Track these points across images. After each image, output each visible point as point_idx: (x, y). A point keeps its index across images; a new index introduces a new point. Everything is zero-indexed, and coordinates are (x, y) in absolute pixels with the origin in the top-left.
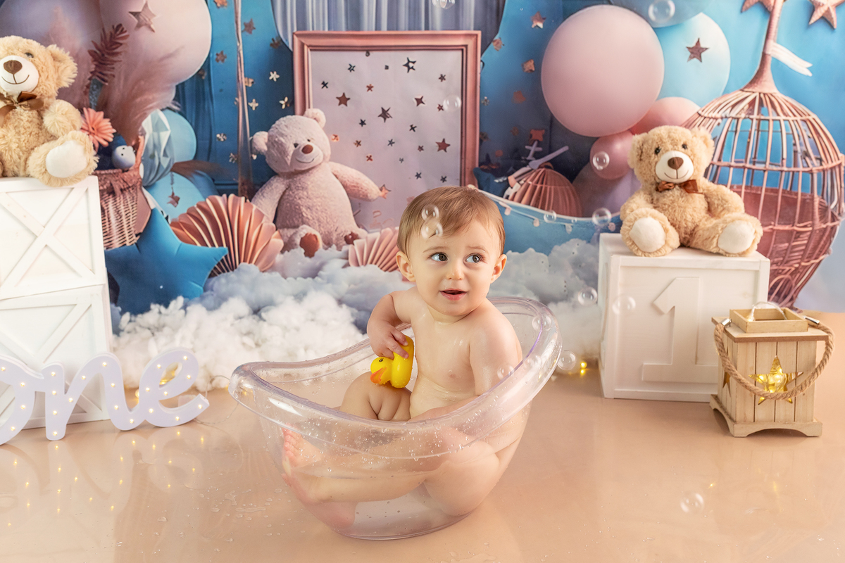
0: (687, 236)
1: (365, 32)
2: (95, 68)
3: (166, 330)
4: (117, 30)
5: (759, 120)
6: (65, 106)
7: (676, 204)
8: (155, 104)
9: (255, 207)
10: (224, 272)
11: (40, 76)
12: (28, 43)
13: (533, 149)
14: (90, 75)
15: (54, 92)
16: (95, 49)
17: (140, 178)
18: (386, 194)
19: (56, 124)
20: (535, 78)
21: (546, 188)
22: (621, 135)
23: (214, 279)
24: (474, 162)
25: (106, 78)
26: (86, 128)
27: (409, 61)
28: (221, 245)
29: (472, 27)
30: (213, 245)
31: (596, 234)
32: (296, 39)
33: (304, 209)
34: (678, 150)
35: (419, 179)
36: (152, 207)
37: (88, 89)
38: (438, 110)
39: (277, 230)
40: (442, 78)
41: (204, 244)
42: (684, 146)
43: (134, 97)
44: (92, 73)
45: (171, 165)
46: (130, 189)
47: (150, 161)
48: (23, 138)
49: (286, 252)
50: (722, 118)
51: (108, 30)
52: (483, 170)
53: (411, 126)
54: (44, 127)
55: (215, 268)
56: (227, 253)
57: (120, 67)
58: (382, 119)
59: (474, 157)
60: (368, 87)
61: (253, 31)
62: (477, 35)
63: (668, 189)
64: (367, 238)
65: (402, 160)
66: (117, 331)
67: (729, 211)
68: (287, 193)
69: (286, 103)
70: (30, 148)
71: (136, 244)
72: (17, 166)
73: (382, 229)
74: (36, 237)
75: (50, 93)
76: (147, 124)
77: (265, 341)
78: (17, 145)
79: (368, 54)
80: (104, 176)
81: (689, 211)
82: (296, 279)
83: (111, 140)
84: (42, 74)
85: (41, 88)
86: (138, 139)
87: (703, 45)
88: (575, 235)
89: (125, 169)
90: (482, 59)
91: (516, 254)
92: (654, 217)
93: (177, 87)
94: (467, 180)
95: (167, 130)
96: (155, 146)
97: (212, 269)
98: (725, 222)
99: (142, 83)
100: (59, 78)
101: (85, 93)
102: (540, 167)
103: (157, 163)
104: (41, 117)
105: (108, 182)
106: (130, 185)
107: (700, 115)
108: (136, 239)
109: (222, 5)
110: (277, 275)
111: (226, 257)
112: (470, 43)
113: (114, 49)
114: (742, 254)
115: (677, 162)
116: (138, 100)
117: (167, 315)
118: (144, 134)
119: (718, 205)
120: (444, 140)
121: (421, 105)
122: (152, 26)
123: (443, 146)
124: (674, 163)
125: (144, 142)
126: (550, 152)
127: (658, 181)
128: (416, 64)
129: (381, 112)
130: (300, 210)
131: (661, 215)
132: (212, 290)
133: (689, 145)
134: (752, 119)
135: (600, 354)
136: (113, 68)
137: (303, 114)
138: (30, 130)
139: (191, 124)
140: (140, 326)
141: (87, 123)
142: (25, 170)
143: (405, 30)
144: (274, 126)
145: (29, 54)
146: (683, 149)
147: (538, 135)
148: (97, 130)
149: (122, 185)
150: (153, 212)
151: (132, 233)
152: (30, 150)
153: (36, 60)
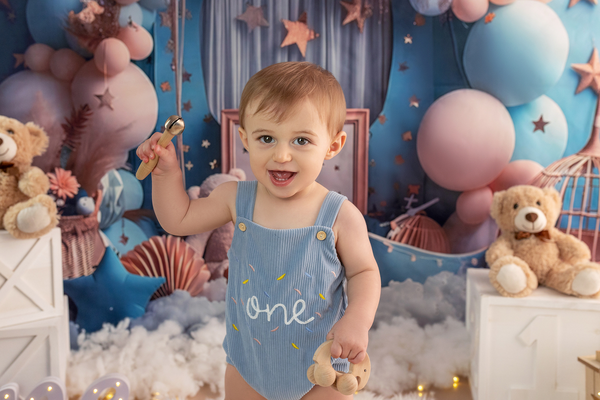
0: (544, 278)
2: (66, 138)
3: (113, 348)
4: (84, 108)
5: (592, 178)
6: (37, 172)
7: (533, 251)
8: (111, 165)
9: (188, 245)
10: (161, 296)
11: (18, 148)
12: (10, 122)
13: (411, 200)
14: (61, 143)
15: (30, 160)
16: (66, 123)
17: (97, 221)
19: (28, 188)
20: (412, 145)
21: (421, 232)
22: (481, 189)
23: (154, 302)
25: (74, 145)
26: (57, 184)
28: (160, 275)
29: (362, 106)
30: (153, 275)
31: (461, 268)
32: (224, 116)
33: (227, 247)
34: (533, 206)
36: (106, 246)
37: (59, 154)
38: (335, 170)
39: (205, 262)
41: (146, 274)
42: (538, 203)
43: (96, 160)
44: (64, 141)
45: (123, 213)
46: (90, 232)
47: (106, 209)
48: (1, 199)
49: (212, 282)
50: (562, 176)
51: (77, 109)
52: (371, 217)
54: (19, 190)
55: (155, 294)
56: (165, 281)
57: (85, 138)
59: (363, 207)
61: (191, 110)
62: (365, 113)
63: (526, 238)
66: (74, 347)
67: (577, 257)
68: (214, 235)
69: (215, 165)
71: (94, 275)
74: (6, 280)
75: (26, 161)
76: (105, 181)
77: (194, 356)
80: (69, 222)
81: (545, 257)
82: (219, 301)
84: (20, 147)
85: (19, 158)
86: (97, 193)
87: (545, 119)
88: (444, 268)
89: (86, 215)
90: (370, 131)
91: (397, 283)
92: (517, 264)
93: (130, 152)
95: (119, 185)
96: (110, 197)
97: (152, 294)
98: (577, 268)
99: (102, 149)
100: (34, 149)
101: (57, 157)
102: (416, 214)
103: (111, 211)
104: (17, 180)
105: (72, 226)
106: (90, 227)
107: (544, 174)
108: (92, 270)
109: (167, 90)
110: (204, 299)
111: (164, 285)
113: (81, 123)
114: (593, 296)
115: (533, 217)
116: (99, 162)
117: (115, 333)
118: (102, 188)
119: (568, 252)
122: (112, 106)
124: (531, 217)
125: (103, 194)
126: (425, 202)
127: (517, 230)
130: (224, 248)
131: (523, 263)
132: (152, 311)
133: (542, 202)
134: (585, 178)
135: (469, 371)
136: (80, 138)
137: (228, 172)
138: (7, 192)
141: (57, 179)
144: (205, 182)
145: (10, 131)
146: (537, 206)
147: (415, 189)
148: (66, 185)
149: (83, 228)
150: (107, 249)
151: (90, 266)
152: (5, 209)
153: (16, 136)
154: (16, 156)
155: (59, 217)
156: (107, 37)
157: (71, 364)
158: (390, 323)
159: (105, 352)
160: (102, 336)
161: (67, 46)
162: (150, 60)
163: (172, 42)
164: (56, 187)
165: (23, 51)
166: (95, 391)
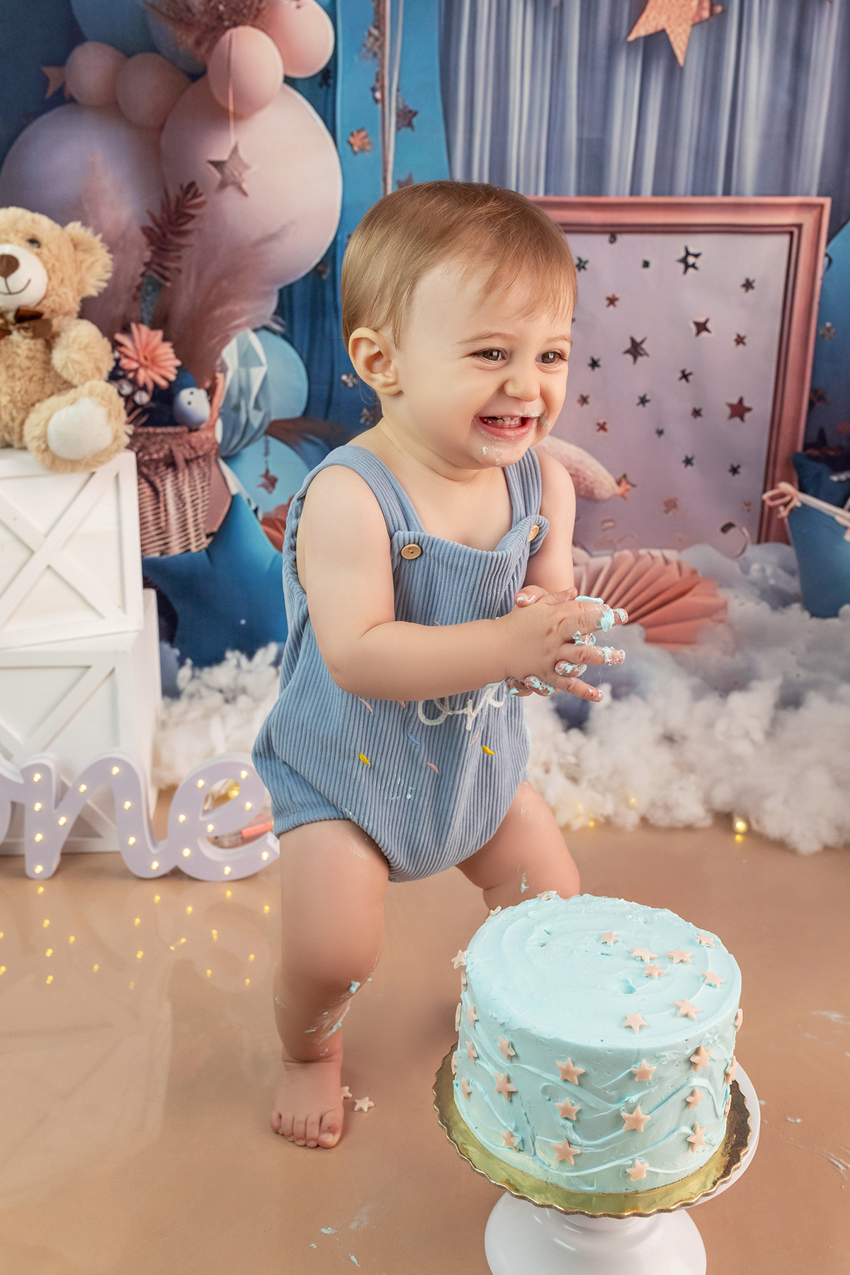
1: (612, 198)
2: (152, 257)
3: (243, 701)
4: (187, 192)
8: (243, 319)
11: (50, 279)
12: (33, 221)
14: (142, 269)
16: (151, 224)
17: (216, 443)
18: (627, 490)
19: (70, 365)
24: (794, 443)
25: (167, 274)
26: (135, 357)
27: (688, 254)
29: (815, 190)
35: (689, 467)
36: (234, 491)
37: (139, 292)
38: (734, 344)
40: (748, 285)
43: (212, 307)
44: (147, 265)
45: (266, 424)
46: (201, 460)
47: (233, 415)
48: (18, 386)
51: (174, 192)
52: (810, 457)
53: (683, 372)
54: (53, 368)
57: (189, 257)
58: (630, 358)
59: (795, 434)
60: (608, 299)
62: (822, 206)
64: (587, 565)
65: (660, 433)
66: (171, 691)
70: (29, 403)
71: (207, 550)
72: (9, 433)
73: (615, 550)
74: (32, 553)
75: (67, 308)
76: (230, 354)
78: (8, 398)
79: (613, 240)
80: (160, 437)
83: (172, 377)
84: (53, 276)
85: (51, 299)
86: (214, 379)
89: (193, 428)
90: (828, 251)
93: (281, 292)
94: (778, 473)
95: (261, 364)
96: (241, 390)
99: (225, 283)
100: (81, 281)
101: (135, 298)
103: (243, 419)
105: (166, 447)
106: (201, 453)
108: (206, 542)
109: (362, 149)
112: (807, 220)
113: (182, 225)
116: (217, 313)
117: (250, 672)
118: (224, 370)
120: (741, 401)
121: (704, 334)
122: (245, 186)
123: (739, 410)
125: (225, 382)
128: (700, 258)
129: (628, 345)
136: (180, 258)
138: (30, 373)
139: (301, 356)
140: (208, 687)
141: (135, 347)
142: (21, 438)
143: (685, 195)
145: (34, 241)
148: (151, 361)
149: (189, 454)
150: (235, 499)
151: (201, 531)
152: (29, 407)
153: (44, 251)
154: (45, 297)
155: (130, 429)
156: (235, 25)
157: (163, 725)
158: (832, 698)
159: (227, 707)
160: (222, 675)
161: (153, 49)
162: (327, 76)
163: (375, 32)
164: (134, 365)
165: (61, 60)
166: (201, 783)
